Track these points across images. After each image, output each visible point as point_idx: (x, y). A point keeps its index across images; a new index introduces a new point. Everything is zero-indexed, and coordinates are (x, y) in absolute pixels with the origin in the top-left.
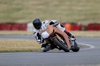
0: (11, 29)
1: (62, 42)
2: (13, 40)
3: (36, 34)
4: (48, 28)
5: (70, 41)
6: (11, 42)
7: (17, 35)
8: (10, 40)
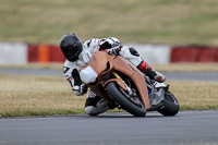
0: (198, 59)
1: (127, 92)
2: (203, 83)
3: (69, 73)
4: (94, 58)
5: (150, 90)
6: (198, 87)
7: (211, 71)
8: (196, 83)
